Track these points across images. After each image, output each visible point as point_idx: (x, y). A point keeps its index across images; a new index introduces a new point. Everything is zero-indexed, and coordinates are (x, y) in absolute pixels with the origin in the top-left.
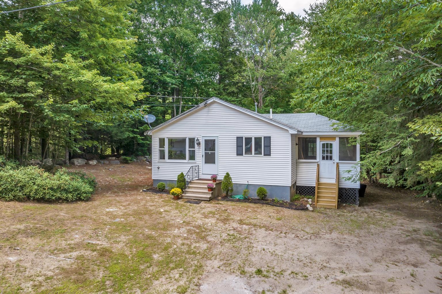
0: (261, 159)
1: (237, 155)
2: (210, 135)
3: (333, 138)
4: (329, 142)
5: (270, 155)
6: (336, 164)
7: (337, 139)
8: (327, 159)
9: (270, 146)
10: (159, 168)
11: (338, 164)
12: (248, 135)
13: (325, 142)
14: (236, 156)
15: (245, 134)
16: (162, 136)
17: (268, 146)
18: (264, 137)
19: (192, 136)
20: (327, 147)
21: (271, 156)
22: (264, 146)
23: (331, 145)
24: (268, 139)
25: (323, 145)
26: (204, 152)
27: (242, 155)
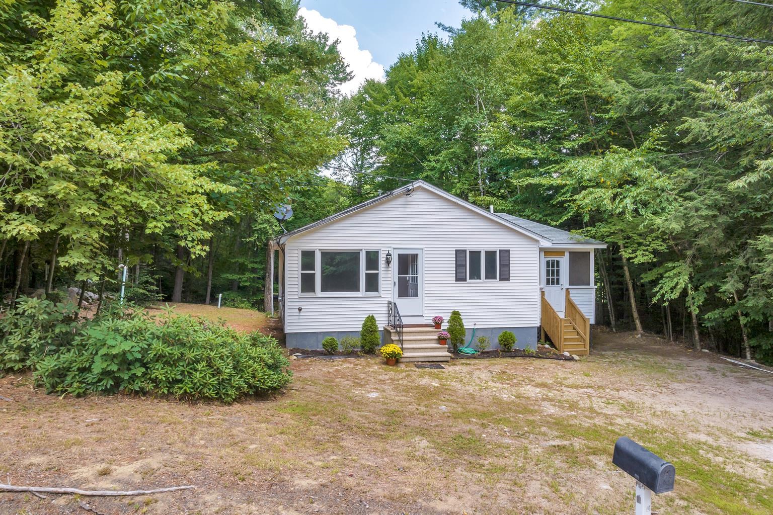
0: (495, 286)
1: (457, 280)
2: (408, 246)
3: (561, 253)
4: (556, 259)
5: (508, 279)
6: (564, 290)
7: (567, 254)
8: (553, 283)
9: (508, 265)
10: (300, 310)
11: (567, 290)
12: (475, 248)
13: (550, 259)
14: (454, 282)
15: (470, 246)
16: (309, 247)
17: (506, 265)
18: (501, 251)
19: (372, 247)
20: (553, 267)
21: (511, 281)
22: (500, 265)
23: (558, 262)
24: (505, 254)
25: (548, 262)
26: (396, 276)
27: (465, 280)
